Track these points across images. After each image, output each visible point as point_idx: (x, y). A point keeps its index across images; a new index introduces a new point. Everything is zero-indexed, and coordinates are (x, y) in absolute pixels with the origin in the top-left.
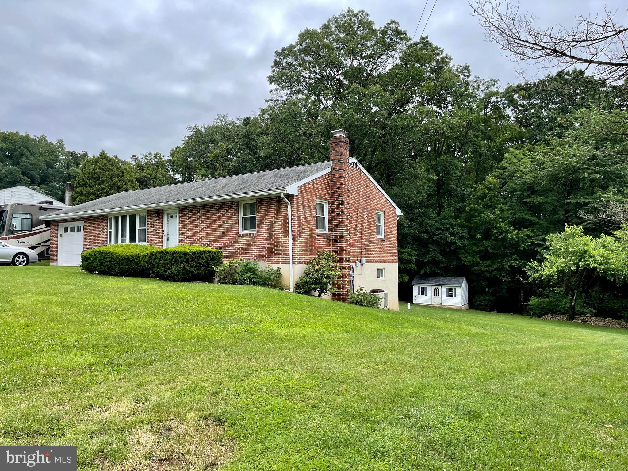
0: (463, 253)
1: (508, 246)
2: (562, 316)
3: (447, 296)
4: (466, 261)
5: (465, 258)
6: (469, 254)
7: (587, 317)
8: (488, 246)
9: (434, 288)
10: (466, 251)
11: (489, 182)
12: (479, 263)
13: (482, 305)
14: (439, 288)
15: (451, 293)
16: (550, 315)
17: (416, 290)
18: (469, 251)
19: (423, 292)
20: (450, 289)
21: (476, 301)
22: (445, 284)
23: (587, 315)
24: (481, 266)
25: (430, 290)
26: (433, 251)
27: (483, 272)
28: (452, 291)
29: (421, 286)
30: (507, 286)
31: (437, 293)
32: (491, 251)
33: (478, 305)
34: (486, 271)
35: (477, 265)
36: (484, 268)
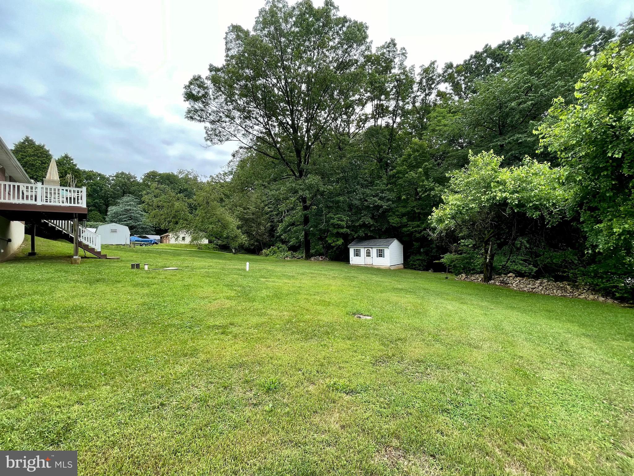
0: (391, 216)
1: (434, 204)
2: (477, 276)
3: (377, 257)
4: (393, 223)
5: (393, 220)
6: (397, 215)
7: (509, 277)
8: (414, 207)
9: (366, 249)
10: (394, 213)
11: (416, 144)
12: (408, 224)
13: (415, 265)
14: (370, 249)
15: (381, 254)
16: (464, 275)
17: (352, 252)
18: (397, 213)
19: (357, 254)
20: (379, 250)
21: (410, 261)
22: (375, 245)
23: (509, 275)
24: (410, 227)
25: (363, 251)
26: (365, 216)
27: (412, 233)
28: (381, 252)
29: (356, 249)
30: (436, 245)
31: (368, 254)
32: (417, 211)
33: (413, 265)
34: (416, 231)
35: (406, 226)
36: (413, 228)
